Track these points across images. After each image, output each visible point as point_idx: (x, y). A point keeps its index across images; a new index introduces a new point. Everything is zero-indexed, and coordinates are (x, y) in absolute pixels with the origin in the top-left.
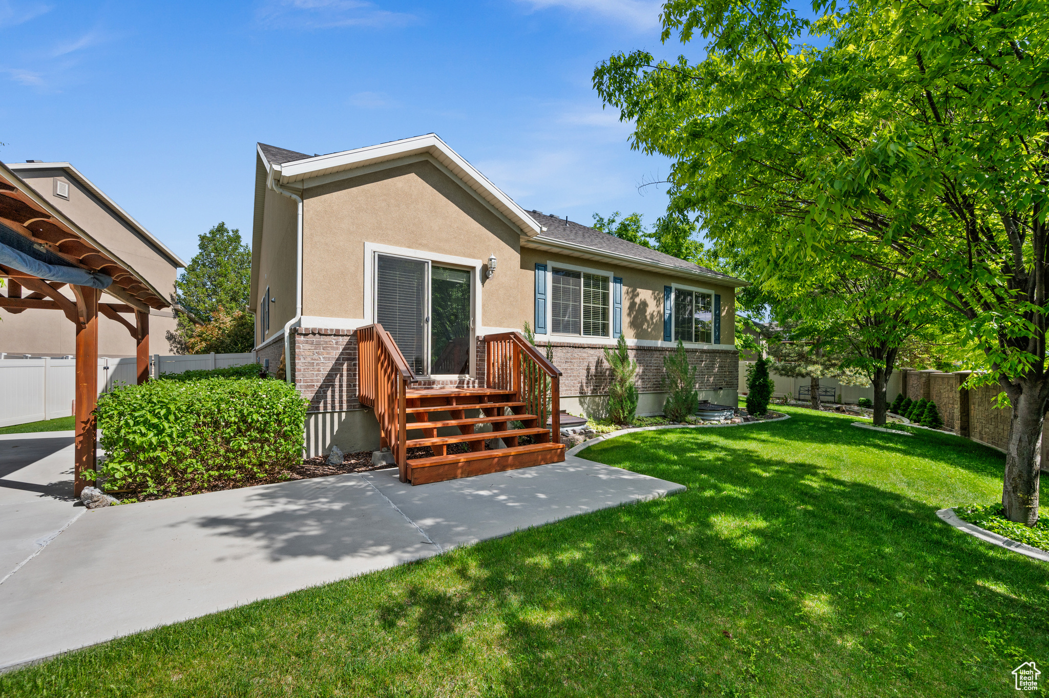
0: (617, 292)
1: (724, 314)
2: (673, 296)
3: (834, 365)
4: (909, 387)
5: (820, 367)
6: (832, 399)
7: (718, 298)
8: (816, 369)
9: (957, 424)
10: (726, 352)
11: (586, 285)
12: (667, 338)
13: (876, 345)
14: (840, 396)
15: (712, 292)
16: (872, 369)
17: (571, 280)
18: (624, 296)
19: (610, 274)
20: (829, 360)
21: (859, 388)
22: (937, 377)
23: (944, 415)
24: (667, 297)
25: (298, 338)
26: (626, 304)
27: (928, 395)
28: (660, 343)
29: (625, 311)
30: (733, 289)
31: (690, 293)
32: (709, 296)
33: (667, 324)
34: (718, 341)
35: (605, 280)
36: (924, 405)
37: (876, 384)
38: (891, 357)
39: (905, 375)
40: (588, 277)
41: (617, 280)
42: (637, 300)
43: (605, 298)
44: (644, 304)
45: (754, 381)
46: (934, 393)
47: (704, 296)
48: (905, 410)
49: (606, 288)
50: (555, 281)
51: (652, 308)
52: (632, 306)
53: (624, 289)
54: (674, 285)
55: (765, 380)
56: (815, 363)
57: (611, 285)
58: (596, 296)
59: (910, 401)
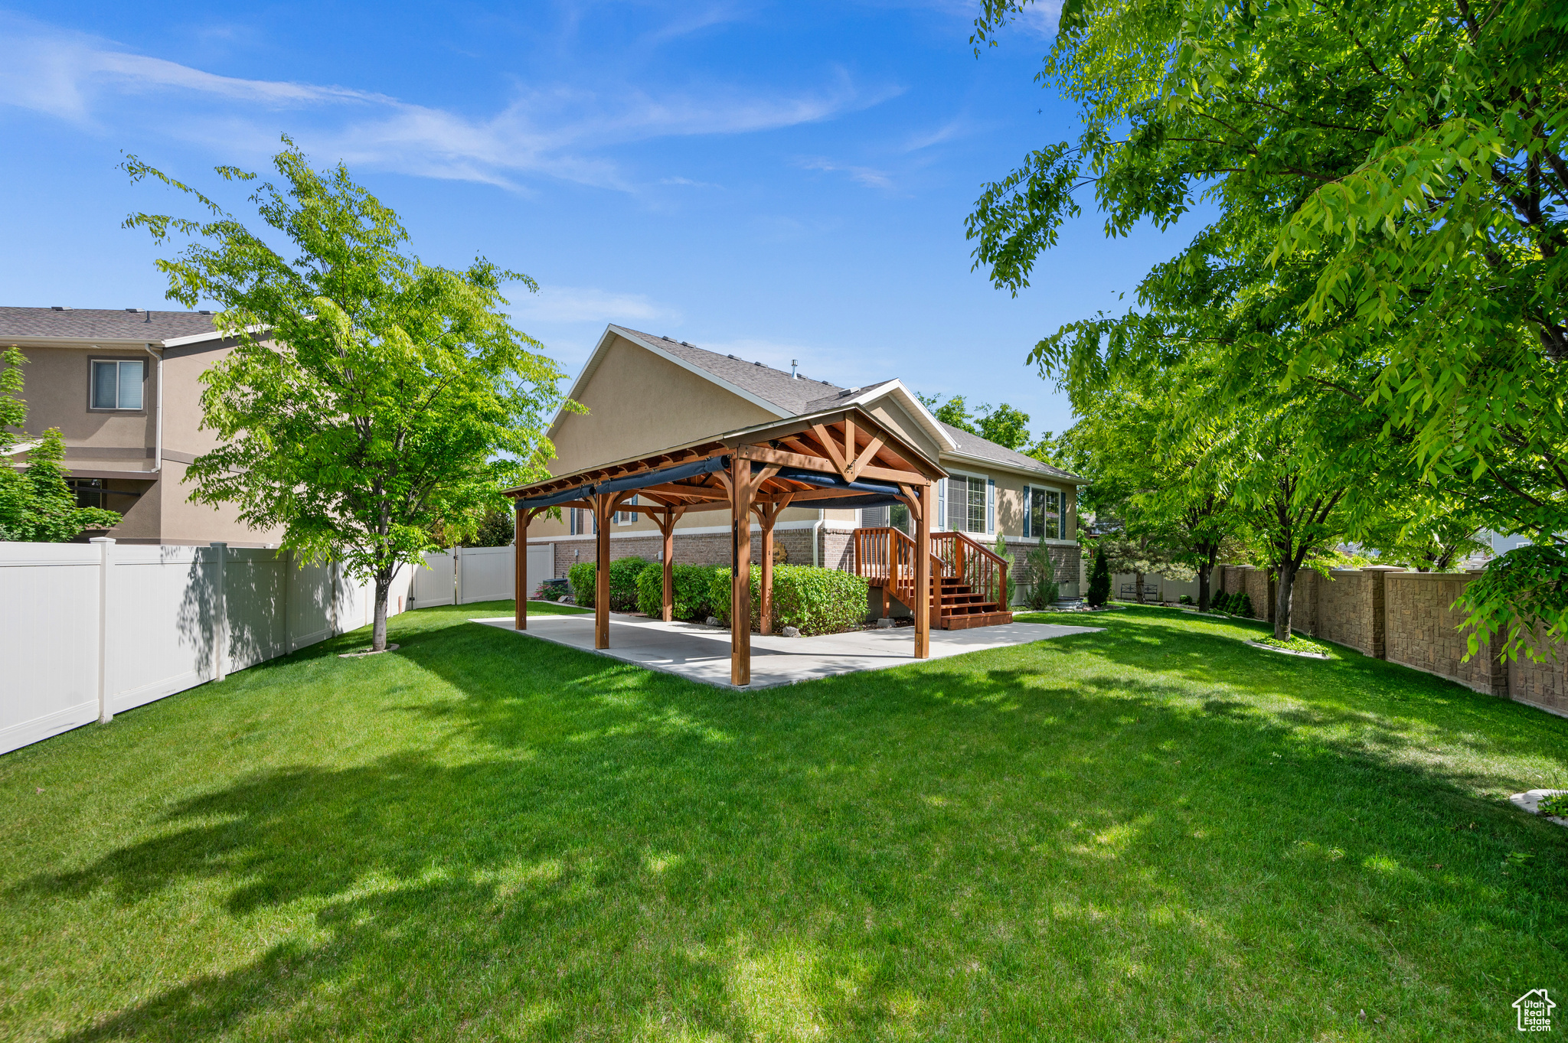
0: (991, 491)
1: (1068, 511)
2: (1030, 495)
3: (1159, 561)
4: (1227, 583)
5: (1148, 563)
6: (1153, 597)
7: (1063, 495)
8: (1143, 565)
9: (1266, 615)
10: (1070, 547)
11: (970, 488)
12: (1026, 534)
13: (1201, 542)
14: (1161, 594)
15: (1058, 490)
16: (1197, 562)
17: (960, 483)
18: (996, 495)
19: (985, 477)
20: (1155, 556)
21: (1182, 583)
22: (1251, 571)
23: (1256, 607)
24: (1026, 496)
25: (827, 536)
26: (997, 503)
27: (1243, 589)
28: (1020, 539)
29: (997, 510)
30: (1074, 487)
31: (1042, 492)
32: (1057, 494)
33: (1026, 521)
34: (1063, 537)
35: (982, 482)
36: (1239, 598)
37: (1202, 576)
38: (1214, 551)
39: (1223, 571)
40: (971, 480)
41: (992, 482)
42: (1005, 500)
43: (983, 497)
44: (1010, 503)
45: (1095, 575)
46: (1248, 587)
47: (1053, 495)
48: (1224, 605)
49: (983, 490)
50: (950, 485)
51: (1016, 507)
52: (1002, 503)
53: (996, 489)
54: (1032, 485)
55: (1105, 574)
56: (1141, 559)
57: (987, 486)
58: (977, 495)
59: (1228, 595)
